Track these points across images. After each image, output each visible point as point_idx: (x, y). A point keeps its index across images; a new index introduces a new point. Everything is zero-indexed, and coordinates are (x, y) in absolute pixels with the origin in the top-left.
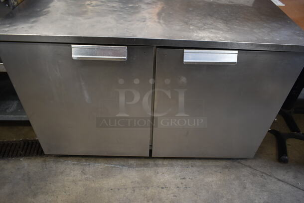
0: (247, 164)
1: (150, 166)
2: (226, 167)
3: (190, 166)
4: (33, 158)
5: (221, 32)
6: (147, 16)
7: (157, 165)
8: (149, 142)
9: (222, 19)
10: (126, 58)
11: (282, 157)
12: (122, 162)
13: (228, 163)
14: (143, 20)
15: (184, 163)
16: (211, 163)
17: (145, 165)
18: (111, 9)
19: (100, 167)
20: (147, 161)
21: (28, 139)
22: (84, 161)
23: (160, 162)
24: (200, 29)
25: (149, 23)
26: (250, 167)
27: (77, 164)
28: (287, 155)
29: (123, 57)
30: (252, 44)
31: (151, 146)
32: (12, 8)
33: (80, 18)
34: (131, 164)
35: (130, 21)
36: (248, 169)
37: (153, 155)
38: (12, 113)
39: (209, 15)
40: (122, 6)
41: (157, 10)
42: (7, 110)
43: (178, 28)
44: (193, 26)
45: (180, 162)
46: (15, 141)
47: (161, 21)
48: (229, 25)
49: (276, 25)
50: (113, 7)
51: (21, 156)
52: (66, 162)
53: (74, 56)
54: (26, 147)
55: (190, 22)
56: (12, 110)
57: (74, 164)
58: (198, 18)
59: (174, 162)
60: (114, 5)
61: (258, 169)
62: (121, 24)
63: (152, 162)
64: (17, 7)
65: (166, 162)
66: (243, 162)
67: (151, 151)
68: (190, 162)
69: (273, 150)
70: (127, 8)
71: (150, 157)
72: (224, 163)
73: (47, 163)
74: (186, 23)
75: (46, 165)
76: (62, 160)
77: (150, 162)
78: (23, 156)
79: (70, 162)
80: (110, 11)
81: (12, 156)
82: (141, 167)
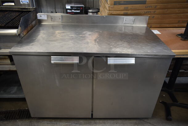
0: (148, 122)
1: (92, 123)
2: (136, 124)
3: (115, 123)
4: (24, 120)
5: (126, 49)
6: (89, 41)
7: (96, 123)
8: (91, 108)
9: (127, 42)
10: (78, 62)
11: (168, 117)
12: (76, 121)
13: (137, 121)
14: (87, 43)
15: (112, 121)
16: (127, 121)
17: (89, 123)
18: (71, 38)
19: (63, 125)
20: (90, 121)
21: (21, 109)
22: (54, 121)
23: (98, 121)
24: (115, 47)
25: (90, 45)
26: (150, 123)
27: (50, 123)
28: (171, 116)
29: (77, 62)
30: (142, 55)
31: (92, 111)
32: (21, 38)
33: (55, 43)
34: (81, 123)
35: (80, 44)
36: (149, 124)
37: (94, 117)
38: (13, 94)
39: (121, 40)
40: (76, 36)
41: (94, 38)
42: (11, 92)
43: (105, 47)
44: (112, 46)
45: (109, 121)
46: (14, 110)
47: (96, 44)
48: (130, 45)
49: (154, 44)
50: (72, 37)
51: (17, 119)
52: (43, 122)
53: (52, 62)
54: (20, 113)
55: (111, 44)
56: (14, 92)
57: (48, 123)
58: (115, 42)
59: (106, 121)
60: (72, 36)
61: (155, 124)
62: (76, 45)
63: (93, 122)
64: (24, 37)
65: (101, 121)
66: (146, 120)
67: (92, 115)
68: (115, 121)
69: (163, 113)
70: (79, 37)
71: (92, 118)
72: (134, 121)
73: (32, 123)
74: (109, 44)
75: (32, 124)
76: (41, 121)
77: (92, 122)
78: (18, 119)
79: (45, 122)
80: (70, 39)
81: (12, 119)
82: (87, 124)
